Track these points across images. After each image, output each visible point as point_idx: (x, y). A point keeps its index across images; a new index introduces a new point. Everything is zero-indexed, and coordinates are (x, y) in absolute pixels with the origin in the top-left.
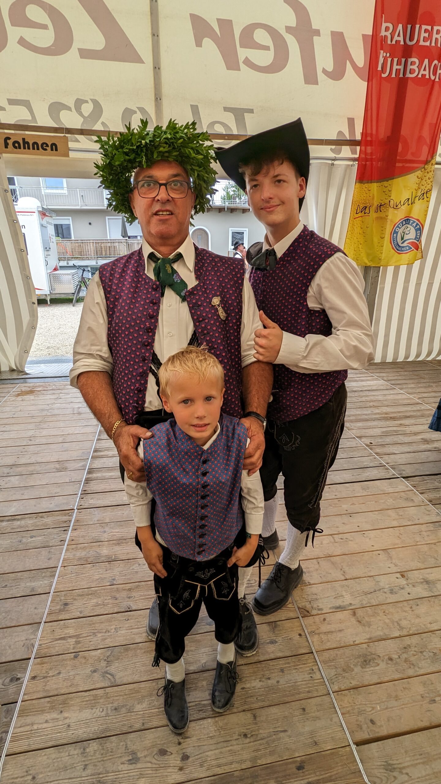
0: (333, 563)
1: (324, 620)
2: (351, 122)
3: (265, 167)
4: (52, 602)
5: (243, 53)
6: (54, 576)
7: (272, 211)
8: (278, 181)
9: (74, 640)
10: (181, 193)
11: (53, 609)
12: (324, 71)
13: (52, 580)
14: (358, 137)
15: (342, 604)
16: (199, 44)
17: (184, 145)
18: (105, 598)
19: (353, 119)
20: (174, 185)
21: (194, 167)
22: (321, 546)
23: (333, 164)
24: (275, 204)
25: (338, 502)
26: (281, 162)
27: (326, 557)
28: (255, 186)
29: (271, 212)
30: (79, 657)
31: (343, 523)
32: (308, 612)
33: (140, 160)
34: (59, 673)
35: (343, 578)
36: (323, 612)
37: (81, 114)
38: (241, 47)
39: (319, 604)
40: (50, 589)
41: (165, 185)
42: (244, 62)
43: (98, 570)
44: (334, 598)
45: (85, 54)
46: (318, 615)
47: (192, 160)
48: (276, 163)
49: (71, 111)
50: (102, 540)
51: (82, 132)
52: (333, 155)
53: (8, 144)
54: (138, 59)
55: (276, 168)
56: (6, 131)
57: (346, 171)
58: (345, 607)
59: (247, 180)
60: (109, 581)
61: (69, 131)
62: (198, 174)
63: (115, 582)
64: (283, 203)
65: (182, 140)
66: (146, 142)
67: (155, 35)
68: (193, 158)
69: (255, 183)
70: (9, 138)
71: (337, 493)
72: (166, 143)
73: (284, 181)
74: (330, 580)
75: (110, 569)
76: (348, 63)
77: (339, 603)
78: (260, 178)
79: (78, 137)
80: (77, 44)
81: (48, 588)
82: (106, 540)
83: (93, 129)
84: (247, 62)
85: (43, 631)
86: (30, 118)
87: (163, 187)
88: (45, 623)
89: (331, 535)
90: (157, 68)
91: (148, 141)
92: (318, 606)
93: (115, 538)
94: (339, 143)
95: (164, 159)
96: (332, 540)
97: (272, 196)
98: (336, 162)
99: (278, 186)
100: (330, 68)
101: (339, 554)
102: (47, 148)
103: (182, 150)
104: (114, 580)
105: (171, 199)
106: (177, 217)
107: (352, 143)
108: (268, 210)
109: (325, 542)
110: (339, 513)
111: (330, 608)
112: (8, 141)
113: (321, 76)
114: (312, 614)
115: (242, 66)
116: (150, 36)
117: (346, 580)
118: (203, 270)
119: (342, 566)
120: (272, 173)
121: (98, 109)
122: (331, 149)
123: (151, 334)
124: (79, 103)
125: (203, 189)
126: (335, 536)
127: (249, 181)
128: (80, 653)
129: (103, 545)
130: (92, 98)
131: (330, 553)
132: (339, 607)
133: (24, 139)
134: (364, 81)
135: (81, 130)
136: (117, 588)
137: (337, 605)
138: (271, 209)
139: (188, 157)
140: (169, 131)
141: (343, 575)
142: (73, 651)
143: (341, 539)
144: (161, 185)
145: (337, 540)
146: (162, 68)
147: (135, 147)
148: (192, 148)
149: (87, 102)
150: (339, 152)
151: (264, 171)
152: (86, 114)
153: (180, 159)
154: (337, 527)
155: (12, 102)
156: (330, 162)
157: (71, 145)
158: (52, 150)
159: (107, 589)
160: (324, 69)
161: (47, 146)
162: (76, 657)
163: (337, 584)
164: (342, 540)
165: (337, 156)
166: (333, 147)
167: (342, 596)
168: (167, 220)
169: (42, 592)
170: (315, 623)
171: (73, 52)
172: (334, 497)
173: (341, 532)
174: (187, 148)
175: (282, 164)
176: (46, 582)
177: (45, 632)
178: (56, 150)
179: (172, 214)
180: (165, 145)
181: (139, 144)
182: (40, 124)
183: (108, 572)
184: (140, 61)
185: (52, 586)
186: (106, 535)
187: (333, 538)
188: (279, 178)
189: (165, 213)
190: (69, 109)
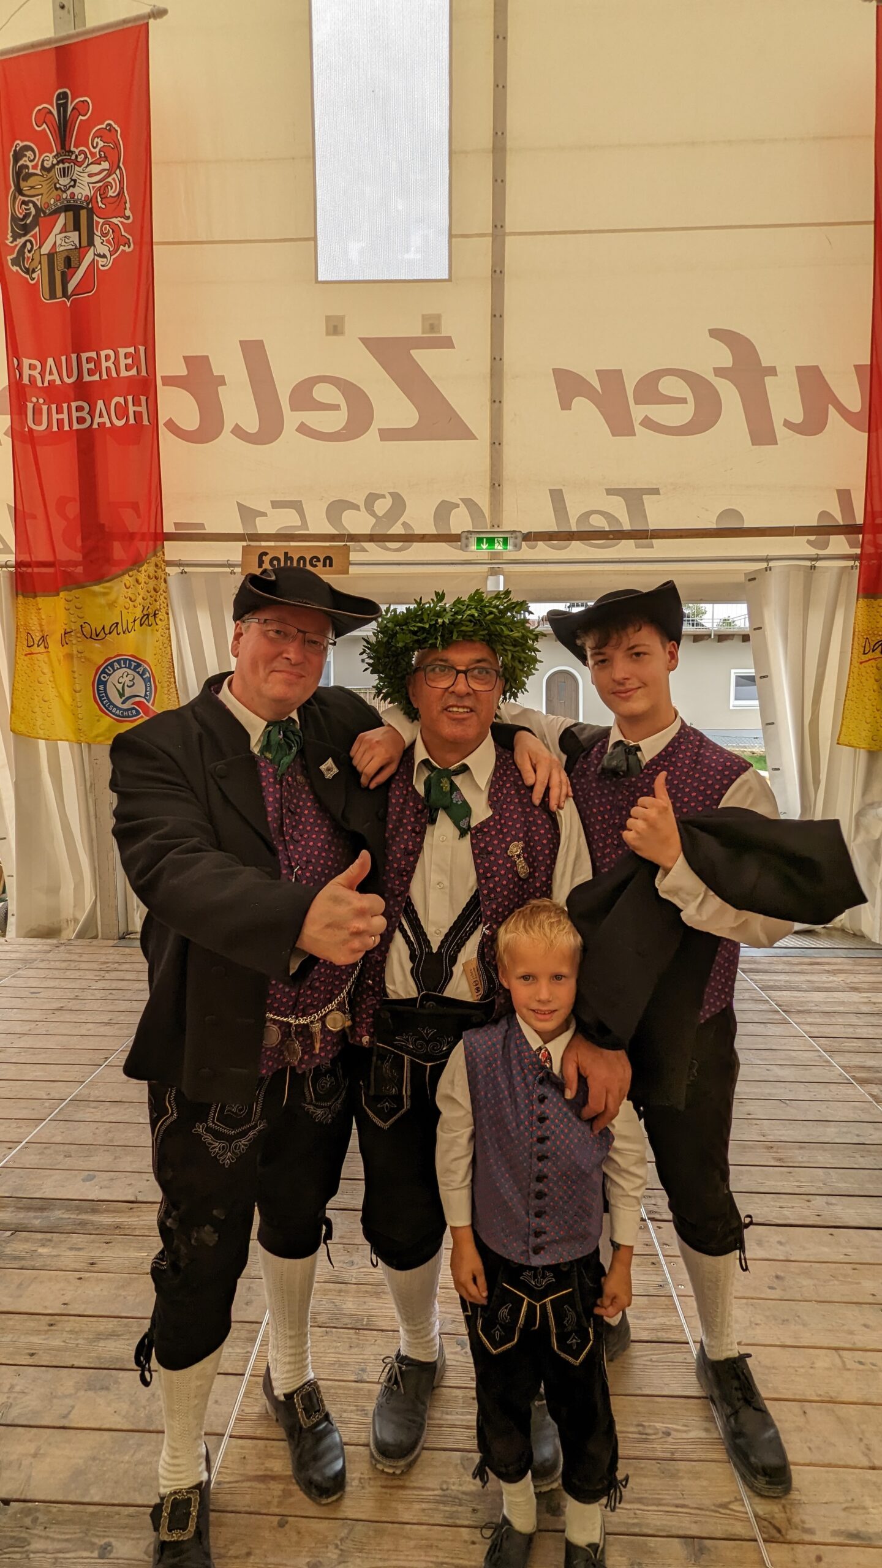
0: (840, 1420)
1: (819, 1559)
2: (844, 496)
3: (615, 636)
4: (246, 1395)
5: (638, 412)
6: (254, 1340)
7: (629, 697)
8: (637, 655)
9: (281, 1486)
10: (486, 684)
11: (248, 1410)
12: (787, 424)
13: (249, 1349)
14: (860, 519)
15: (863, 1529)
16: (566, 405)
17: (496, 621)
18: (345, 1407)
19: (848, 491)
20: (479, 673)
21: (508, 648)
22: (812, 1371)
23: (813, 568)
24: (634, 687)
25: (851, 1272)
26: (637, 628)
27: (822, 1402)
28: (603, 661)
29: (627, 699)
30: (287, 1526)
31: (865, 1326)
32: (779, 1531)
33: (434, 641)
34: (249, 1554)
35: (866, 1463)
36: (816, 1539)
37: (373, 514)
38: (636, 403)
39: (805, 1517)
40: (245, 1366)
41: (465, 672)
42: (642, 424)
43: (335, 1344)
44: (845, 1509)
45: (387, 435)
46: (803, 1543)
47: (504, 639)
48: (630, 630)
49: (359, 510)
50: (346, 1280)
51: (371, 538)
52: (812, 551)
53: (263, 562)
54: (467, 434)
55: (631, 636)
56: (263, 544)
57: (840, 578)
58: (870, 1539)
59: (589, 653)
60: (353, 1372)
61: (353, 538)
62: (513, 656)
63: (365, 1377)
64: (645, 685)
65: (492, 616)
66: (444, 622)
67: (496, 400)
68: (507, 637)
69: (601, 658)
70: (266, 554)
71: (849, 1251)
72: (471, 621)
73: (645, 654)
74: (833, 1462)
75: (358, 1346)
76: (831, 408)
77: (854, 1523)
78: (608, 650)
79: (365, 545)
80: (378, 423)
81: (241, 1363)
82: (354, 1281)
83: (390, 532)
84: (648, 423)
85: (226, 1454)
86: (299, 524)
87: (462, 675)
88: (231, 1437)
89: (836, 1349)
90: (496, 443)
91: (447, 621)
92: (803, 1522)
93: (371, 1280)
94: (823, 530)
95: (468, 638)
96: (838, 1361)
97: (627, 676)
98: (818, 564)
99: (636, 661)
100: (798, 417)
101: (855, 1400)
102: (318, 564)
103: (492, 628)
104: (363, 1370)
105: (471, 691)
106: (478, 716)
107: (849, 530)
108: (623, 695)
109: (819, 1364)
110: (855, 1300)
111: (835, 1533)
112: (264, 558)
113: (781, 431)
114: (788, 1537)
115: (638, 428)
116: (488, 403)
117: (873, 1468)
118: (502, 794)
119: (863, 1432)
120: (625, 644)
121: (399, 503)
122: (809, 542)
123: (405, 879)
124: (371, 499)
125: (518, 671)
126: (844, 1353)
127: (592, 656)
128: (290, 1519)
129: (347, 1292)
130: (392, 490)
131: (833, 1394)
132: (856, 1536)
133: (286, 554)
134: (864, 432)
135: (371, 535)
136: (369, 1390)
137: (851, 1529)
138: (628, 694)
139: (500, 635)
140: (474, 604)
141: (866, 1455)
142: (277, 1511)
143: (861, 1363)
144: (459, 672)
145: (850, 1364)
146: (504, 443)
147: (427, 626)
148: (505, 625)
149: (384, 496)
150: (826, 545)
151: (613, 642)
152: (380, 513)
153: (487, 638)
154: (851, 1333)
155: (276, 505)
156: (808, 563)
157: (353, 556)
158: (324, 565)
159: (349, 1389)
160: (786, 421)
161: (318, 560)
162: (281, 1525)
163: (849, 1475)
164: (861, 1367)
165: (821, 552)
166: (813, 538)
167: (864, 1508)
168: (464, 719)
169: (230, 1371)
170: (795, 1561)
171: (373, 433)
172: (842, 1258)
173: (859, 1345)
174: (498, 624)
175: (639, 630)
176: (239, 1351)
177: (230, 1458)
178: (331, 565)
179: (472, 711)
180: (469, 623)
181: (433, 622)
182: (312, 530)
183: (354, 1350)
184: (469, 435)
185: (247, 1360)
186: (354, 1271)
187: (840, 1356)
188: (637, 650)
189: (461, 710)
190: (356, 507)
